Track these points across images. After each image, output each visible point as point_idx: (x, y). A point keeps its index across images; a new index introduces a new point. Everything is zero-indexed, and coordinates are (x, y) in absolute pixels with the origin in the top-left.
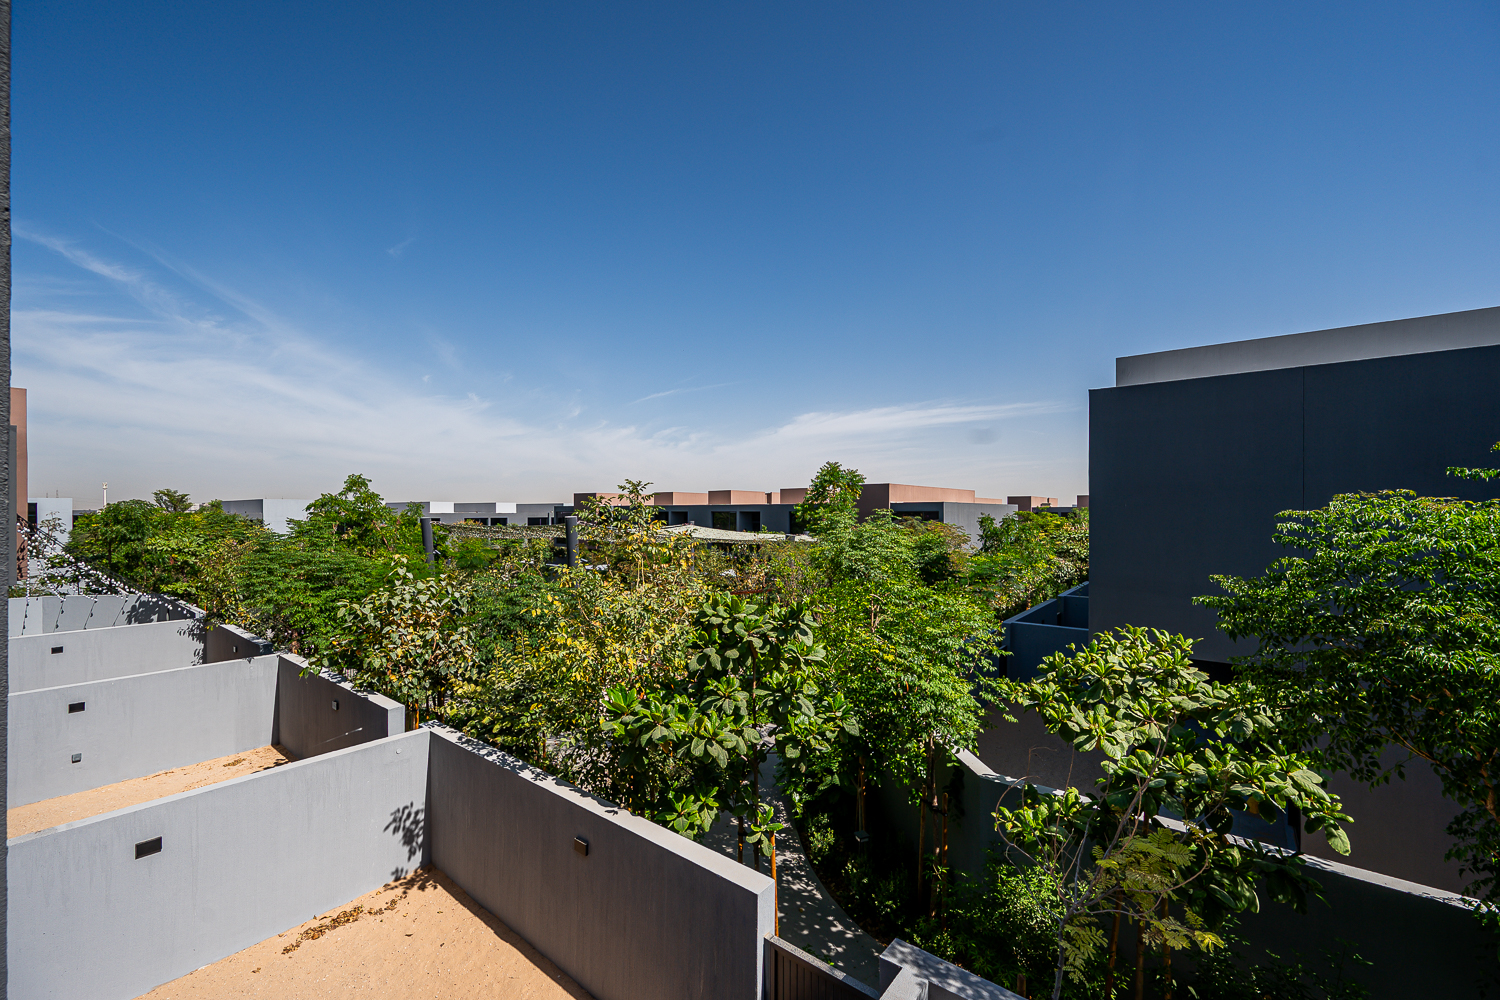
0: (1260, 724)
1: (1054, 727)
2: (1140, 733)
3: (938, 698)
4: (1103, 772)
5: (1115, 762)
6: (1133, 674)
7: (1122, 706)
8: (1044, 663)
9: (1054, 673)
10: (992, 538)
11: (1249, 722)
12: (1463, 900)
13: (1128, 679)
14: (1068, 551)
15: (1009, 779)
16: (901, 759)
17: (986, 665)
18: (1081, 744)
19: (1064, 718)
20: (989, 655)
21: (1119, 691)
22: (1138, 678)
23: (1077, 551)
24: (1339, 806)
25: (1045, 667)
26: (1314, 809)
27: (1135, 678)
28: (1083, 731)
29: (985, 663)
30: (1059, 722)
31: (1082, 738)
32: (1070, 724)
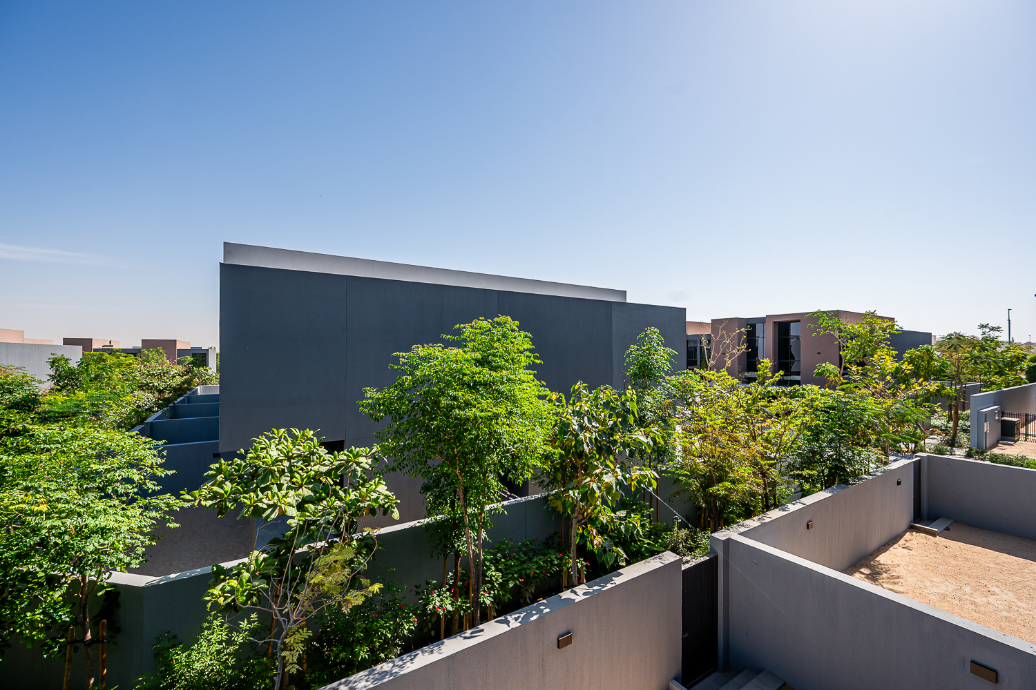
0: (363, 468)
1: (248, 510)
2: (298, 495)
3: (103, 531)
4: (290, 527)
5: (293, 518)
6: (289, 459)
7: (285, 482)
8: (211, 469)
9: (222, 475)
10: (65, 378)
11: (358, 468)
12: (419, 522)
13: (286, 464)
14: (147, 384)
15: (173, 576)
16: (34, 615)
17: (152, 486)
18: (268, 516)
19: (255, 502)
20: (153, 477)
21: (282, 472)
22: (292, 461)
23: (156, 384)
24: (394, 497)
25: (214, 472)
26: (386, 503)
27: (290, 462)
28: (269, 506)
29: (150, 485)
30: (250, 506)
31: (268, 512)
32: (260, 505)
